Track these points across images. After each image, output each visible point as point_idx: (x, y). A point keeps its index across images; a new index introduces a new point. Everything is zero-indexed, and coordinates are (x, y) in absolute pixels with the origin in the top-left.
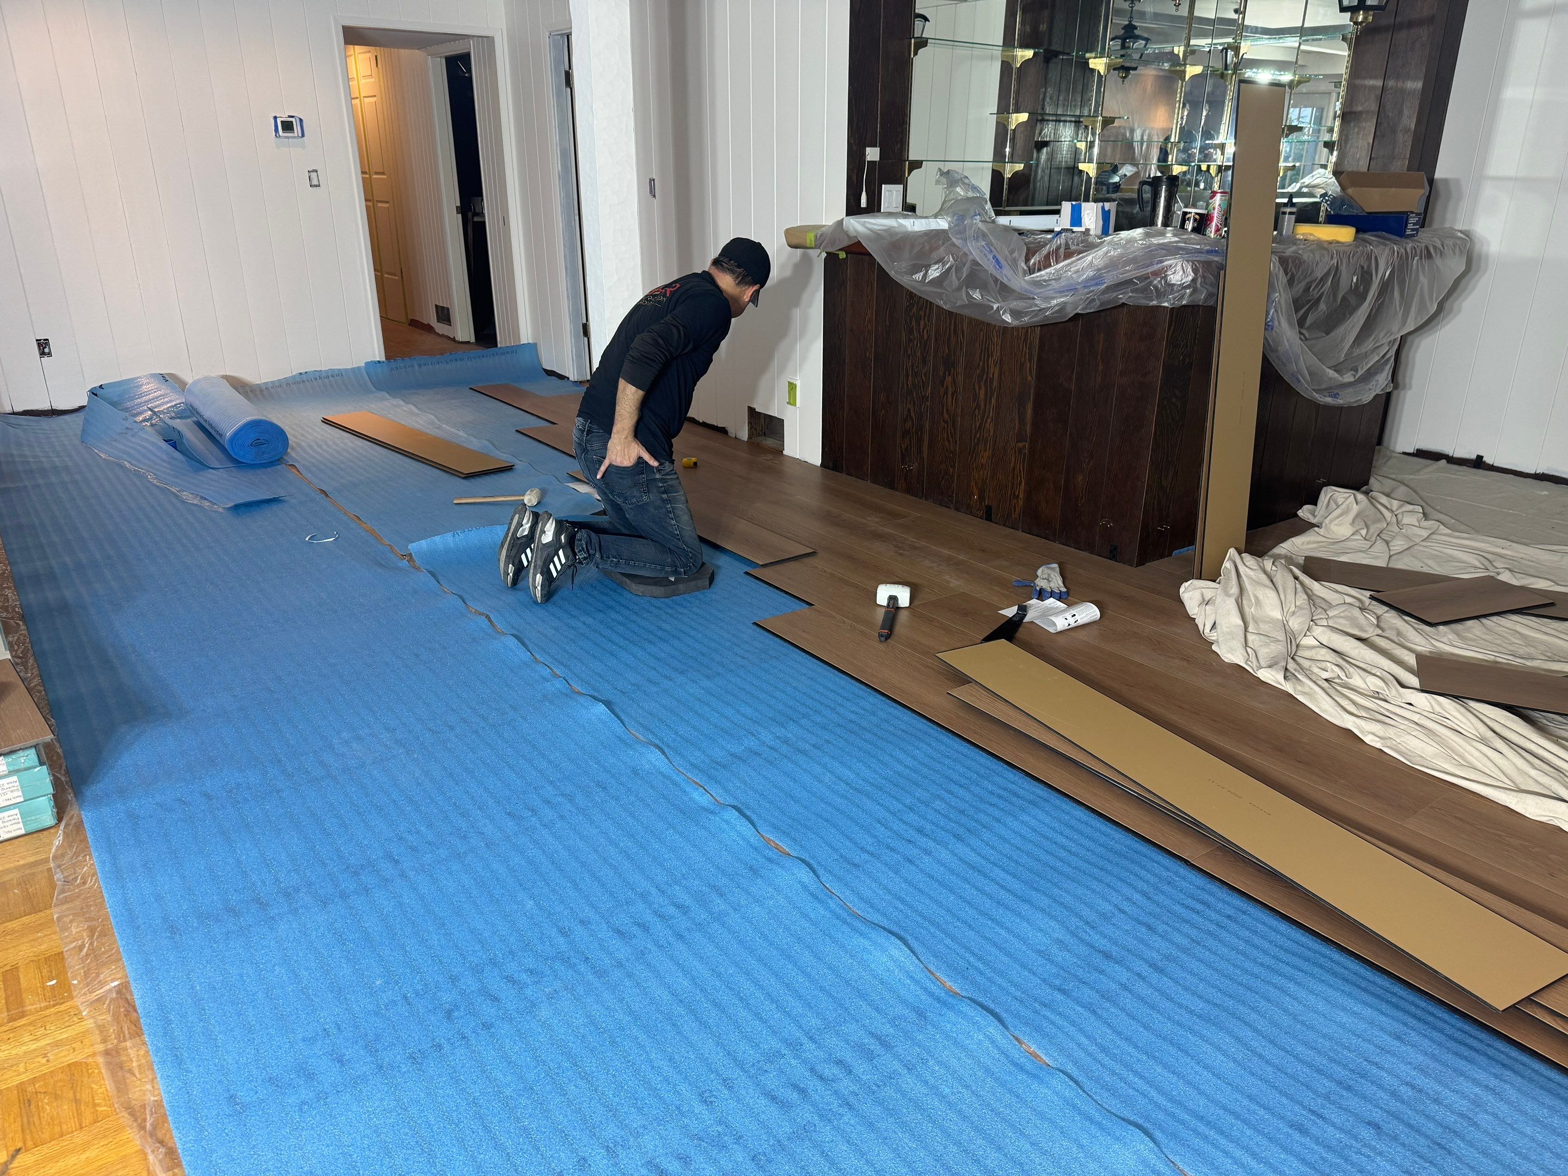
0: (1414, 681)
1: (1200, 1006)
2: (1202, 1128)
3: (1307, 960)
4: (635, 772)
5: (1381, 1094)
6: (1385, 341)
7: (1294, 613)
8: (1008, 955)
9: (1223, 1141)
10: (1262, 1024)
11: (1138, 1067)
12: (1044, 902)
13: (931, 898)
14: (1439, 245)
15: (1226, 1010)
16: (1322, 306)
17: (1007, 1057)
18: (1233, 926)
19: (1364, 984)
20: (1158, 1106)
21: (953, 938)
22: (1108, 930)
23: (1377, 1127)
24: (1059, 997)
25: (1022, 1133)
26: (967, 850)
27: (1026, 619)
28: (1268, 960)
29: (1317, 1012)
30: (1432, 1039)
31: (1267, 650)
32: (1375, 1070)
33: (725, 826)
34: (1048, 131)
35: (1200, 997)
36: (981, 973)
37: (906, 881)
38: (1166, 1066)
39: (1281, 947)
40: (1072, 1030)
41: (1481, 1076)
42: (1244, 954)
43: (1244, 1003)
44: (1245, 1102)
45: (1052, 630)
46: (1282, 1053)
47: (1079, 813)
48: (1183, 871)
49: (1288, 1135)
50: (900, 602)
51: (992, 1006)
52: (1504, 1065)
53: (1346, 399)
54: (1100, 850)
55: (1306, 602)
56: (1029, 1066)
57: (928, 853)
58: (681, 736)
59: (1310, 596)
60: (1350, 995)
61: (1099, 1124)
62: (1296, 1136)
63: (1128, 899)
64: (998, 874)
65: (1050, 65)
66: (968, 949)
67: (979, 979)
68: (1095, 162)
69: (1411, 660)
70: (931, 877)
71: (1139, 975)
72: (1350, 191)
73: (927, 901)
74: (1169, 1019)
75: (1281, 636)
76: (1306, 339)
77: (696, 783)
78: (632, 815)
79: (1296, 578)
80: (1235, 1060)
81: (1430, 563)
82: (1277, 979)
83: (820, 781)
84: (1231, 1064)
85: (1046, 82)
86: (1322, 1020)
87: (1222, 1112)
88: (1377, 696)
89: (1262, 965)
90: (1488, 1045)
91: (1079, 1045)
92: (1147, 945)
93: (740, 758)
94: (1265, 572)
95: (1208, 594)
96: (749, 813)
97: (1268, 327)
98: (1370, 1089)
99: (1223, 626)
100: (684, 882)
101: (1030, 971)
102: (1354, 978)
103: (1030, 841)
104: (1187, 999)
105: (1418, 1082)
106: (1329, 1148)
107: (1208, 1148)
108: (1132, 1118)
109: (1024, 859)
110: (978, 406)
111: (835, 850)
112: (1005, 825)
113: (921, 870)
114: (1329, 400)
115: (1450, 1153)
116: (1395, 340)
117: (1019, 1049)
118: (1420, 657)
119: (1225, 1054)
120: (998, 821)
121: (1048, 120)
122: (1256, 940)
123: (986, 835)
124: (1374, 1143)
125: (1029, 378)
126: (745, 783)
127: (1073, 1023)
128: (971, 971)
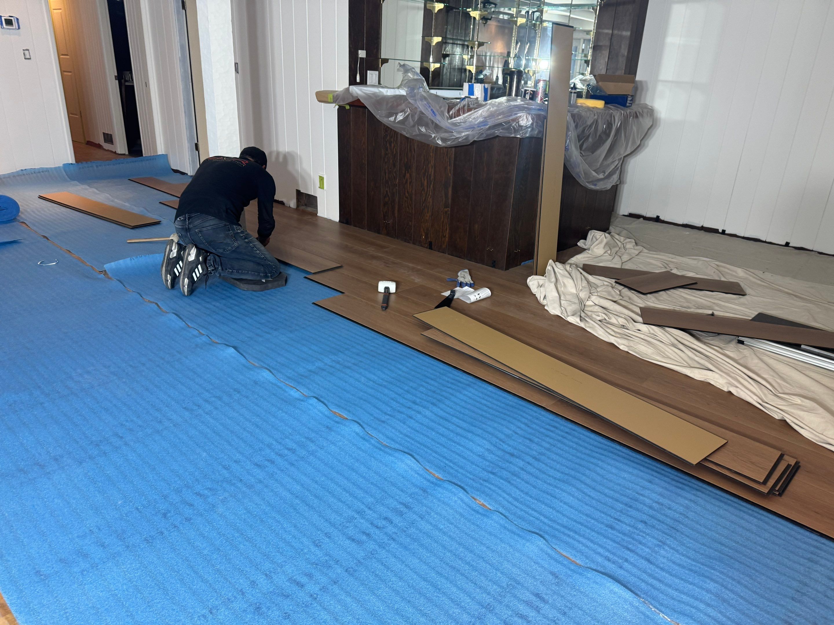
0: (640, 319)
1: (558, 475)
2: (567, 532)
3: (605, 450)
4: (256, 383)
5: (645, 508)
6: (617, 158)
7: (581, 290)
8: (464, 458)
9: (577, 536)
10: (588, 481)
11: (533, 506)
12: (480, 432)
13: (423, 434)
14: (641, 111)
15: (571, 476)
16: (590, 140)
17: (470, 507)
18: (570, 437)
19: (632, 459)
20: (544, 523)
21: (436, 452)
22: (511, 443)
23: (645, 523)
24: (492, 476)
25: (482, 543)
26: (439, 410)
27: (455, 297)
28: (587, 452)
29: (612, 473)
30: (665, 481)
31: (571, 308)
32: (641, 498)
33: (311, 407)
34: (449, 49)
35: (558, 471)
36: (452, 468)
37: (409, 427)
38: (546, 505)
39: (593, 445)
40: (500, 492)
41: (688, 495)
42: (576, 449)
43: (579, 472)
44: (585, 517)
45: (468, 302)
46: (599, 494)
47: (491, 388)
48: (543, 413)
49: (606, 530)
50: (391, 290)
51: (459, 483)
52: (697, 490)
53: (600, 186)
54: (503, 405)
55: (587, 284)
56: (481, 511)
57: (419, 413)
58: (279, 363)
59: (588, 282)
60: (626, 464)
61: (518, 535)
62: (610, 530)
63: (519, 427)
64: (454, 420)
65: (449, 14)
66: (444, 457)
67: (452, 471)
68: (474, 65)
69: (638, 311)
70: (422, 424)
71: (528, 463)
72: (600, 83)
73: (422, 436)
74: (545, 482)
75: (577, 301)
76: (583, 156)
77: (291, 386)
78: (257, 405)
79: (581, 273)
80: (578, 499)
81: (641, 266)
82: (593, 460)
83: (359, 381)
84: (576, 501)
85: (447, 23)
86: (615, 477)
87: (574, 523)
88: (623, 326)
89: (585, 454)
90: (689, 482)
91: (504, 498)
92: (530, 449)
93: (314, 372)
94: (567, 271)
95: (541, 282)
96: (322, 400)
97: (566, 149)
98: (641, 506)
99: (549, 297)
100: (291, 437)
101: (476, 465)
102: (628, 457)
103: (469, 404)
104: (552, 472)
105: (660, 501)
106: (624, 534)
107: (570, 540)
108: (534, 530)
109: (467, 412)
110: (423, 189)
111: (372, 415)
112: (456, 397)
113: (417, 421)
114: (593, 187)
115: (678, 531)
116: (621, 158)
117: (475, 503)
118: (641, 308)
119: (573, 496)
120: (452, 395)
121: (449, 43)
122: (581, 442)
123: (447, 402)
124: (644, 530)
125: (450, 175)
126: (319, 385)
127: (500, 488)
128: (447, 468)
